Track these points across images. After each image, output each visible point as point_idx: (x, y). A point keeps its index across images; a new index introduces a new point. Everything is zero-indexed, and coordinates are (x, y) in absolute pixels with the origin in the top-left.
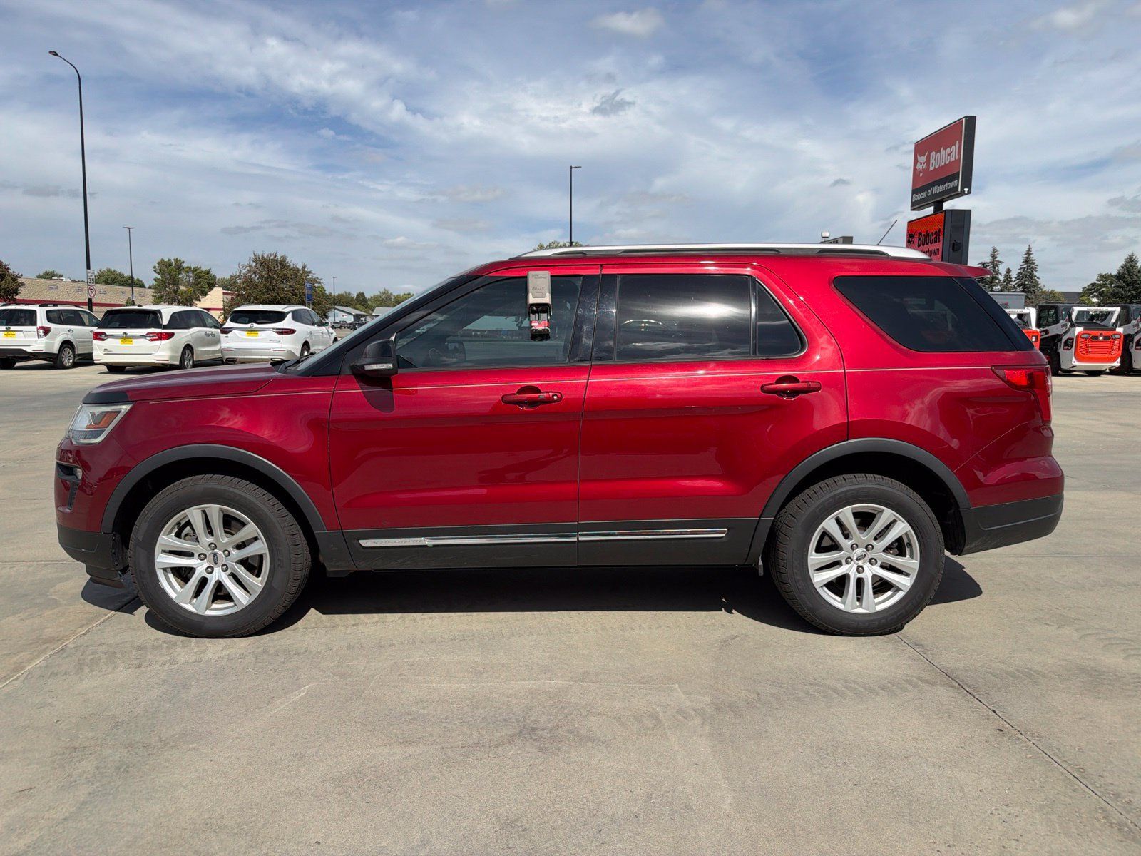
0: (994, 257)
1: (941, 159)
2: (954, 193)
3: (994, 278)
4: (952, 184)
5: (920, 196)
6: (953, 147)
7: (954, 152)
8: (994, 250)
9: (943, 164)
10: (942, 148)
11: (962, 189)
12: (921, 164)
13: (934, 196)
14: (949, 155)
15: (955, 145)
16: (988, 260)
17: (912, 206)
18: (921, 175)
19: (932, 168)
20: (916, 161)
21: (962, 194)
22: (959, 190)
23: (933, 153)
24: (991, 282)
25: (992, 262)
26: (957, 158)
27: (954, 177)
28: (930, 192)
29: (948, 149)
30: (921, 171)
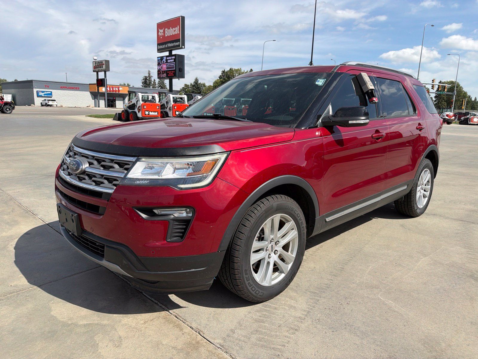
0: (149, 74)
1: (171, 32)
2: (178, 47)
3: (150, 83)
4: (177, 44)
5: (161, 47)
6: (176, 28)
7: (177, 30)
8: (149, 72)
9: (172, 34)
10: (171, 28)
11: (182, 46)
12: (161, 33)
13: (168, 47)
14: (174, 31)
15: (177, 27)
16: (147, 75)
17: (158, 51)
18: (161, 38)
19: (166, 36)
20: (158, 32)
21: (182, 48)
22: (181, 46)
23: (166, 29)
24: (149, 84)
25: (149, 76)
26: (178, 33)
27: (178, 41)
28: (166, 45)
29: (174, 29)
30: (161, 36)
